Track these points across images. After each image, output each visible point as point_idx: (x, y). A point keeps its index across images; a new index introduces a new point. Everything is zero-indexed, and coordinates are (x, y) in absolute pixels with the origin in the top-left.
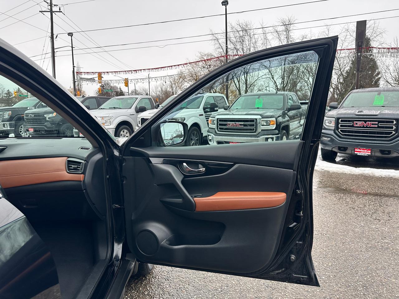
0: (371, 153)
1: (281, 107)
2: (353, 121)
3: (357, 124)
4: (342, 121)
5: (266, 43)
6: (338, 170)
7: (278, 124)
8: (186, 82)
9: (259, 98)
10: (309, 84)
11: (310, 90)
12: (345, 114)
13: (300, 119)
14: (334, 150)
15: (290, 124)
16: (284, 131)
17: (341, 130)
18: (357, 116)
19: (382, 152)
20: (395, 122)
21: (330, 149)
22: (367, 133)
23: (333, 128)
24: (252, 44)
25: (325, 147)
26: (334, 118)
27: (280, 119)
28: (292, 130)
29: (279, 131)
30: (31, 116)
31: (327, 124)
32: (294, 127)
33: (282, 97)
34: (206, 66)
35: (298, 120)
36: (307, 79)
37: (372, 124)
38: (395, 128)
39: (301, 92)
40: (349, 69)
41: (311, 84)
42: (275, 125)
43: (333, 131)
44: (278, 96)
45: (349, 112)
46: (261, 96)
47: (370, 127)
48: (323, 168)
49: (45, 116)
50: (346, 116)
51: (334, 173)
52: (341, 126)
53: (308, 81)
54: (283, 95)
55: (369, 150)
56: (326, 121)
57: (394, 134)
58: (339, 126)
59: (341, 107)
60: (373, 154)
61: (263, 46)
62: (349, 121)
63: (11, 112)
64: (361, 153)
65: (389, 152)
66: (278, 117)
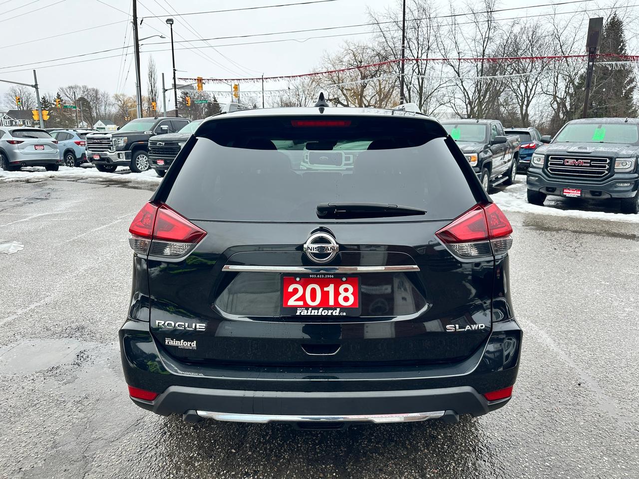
0: (581, 194)
1: (483, 140)
2: (564, 159)
3: (568, 162)
4: (552, 158)
5: (455, 30)
6: (544, 212)
7: (480, 160)
8: (322, 88)
9: (456, 127)
10: (519, 96)
11: (520, 104)
12: (556, 151)
13: (505, 155)
14: (541, 191)
15: (493, 160)
16: (486, 169)
17: (550, 169)
18: (569, 154)
19: (593, 193)
20: (608, 161)
21: (538, 190)
22: (578, 172)
23: (542, 167)
24: (432, 31)
25: (532, 188)
26: (544, 154)
27: (482, 155)
28: (494, 168)
29: (480, 168)
30: (160, 144)
31: (536, 162)
32: (498, 164)
33: (485, 126)
34: (355, 63)
35: (502, 155)
36: (516, 87)
37: (584, 163)
38: (608, 167)
39: (505, 108)
40: (584, 72)
41: (522, 95)
42: (476, 162)
43: (541, 170)
44: (479, 126)
45: (561, 149)
46: (459, 125)
47: (581, 166)
48: (527, 210)
49: (179, 144)
50: (557, 153)
51: (539, 215)
52: (551, 164)
53: (519, 90)
54: (485, 124)
55: (578, 191)
56: (535, 158)
57: (607, 174)
58: (549, 164)
59: (555, 141)
60: (583, 195)
61: (449, 35)
62: (560, 159)
63: (126, 138)
64: (570, 194)
65: (600, 194)
66: (480, 152)
